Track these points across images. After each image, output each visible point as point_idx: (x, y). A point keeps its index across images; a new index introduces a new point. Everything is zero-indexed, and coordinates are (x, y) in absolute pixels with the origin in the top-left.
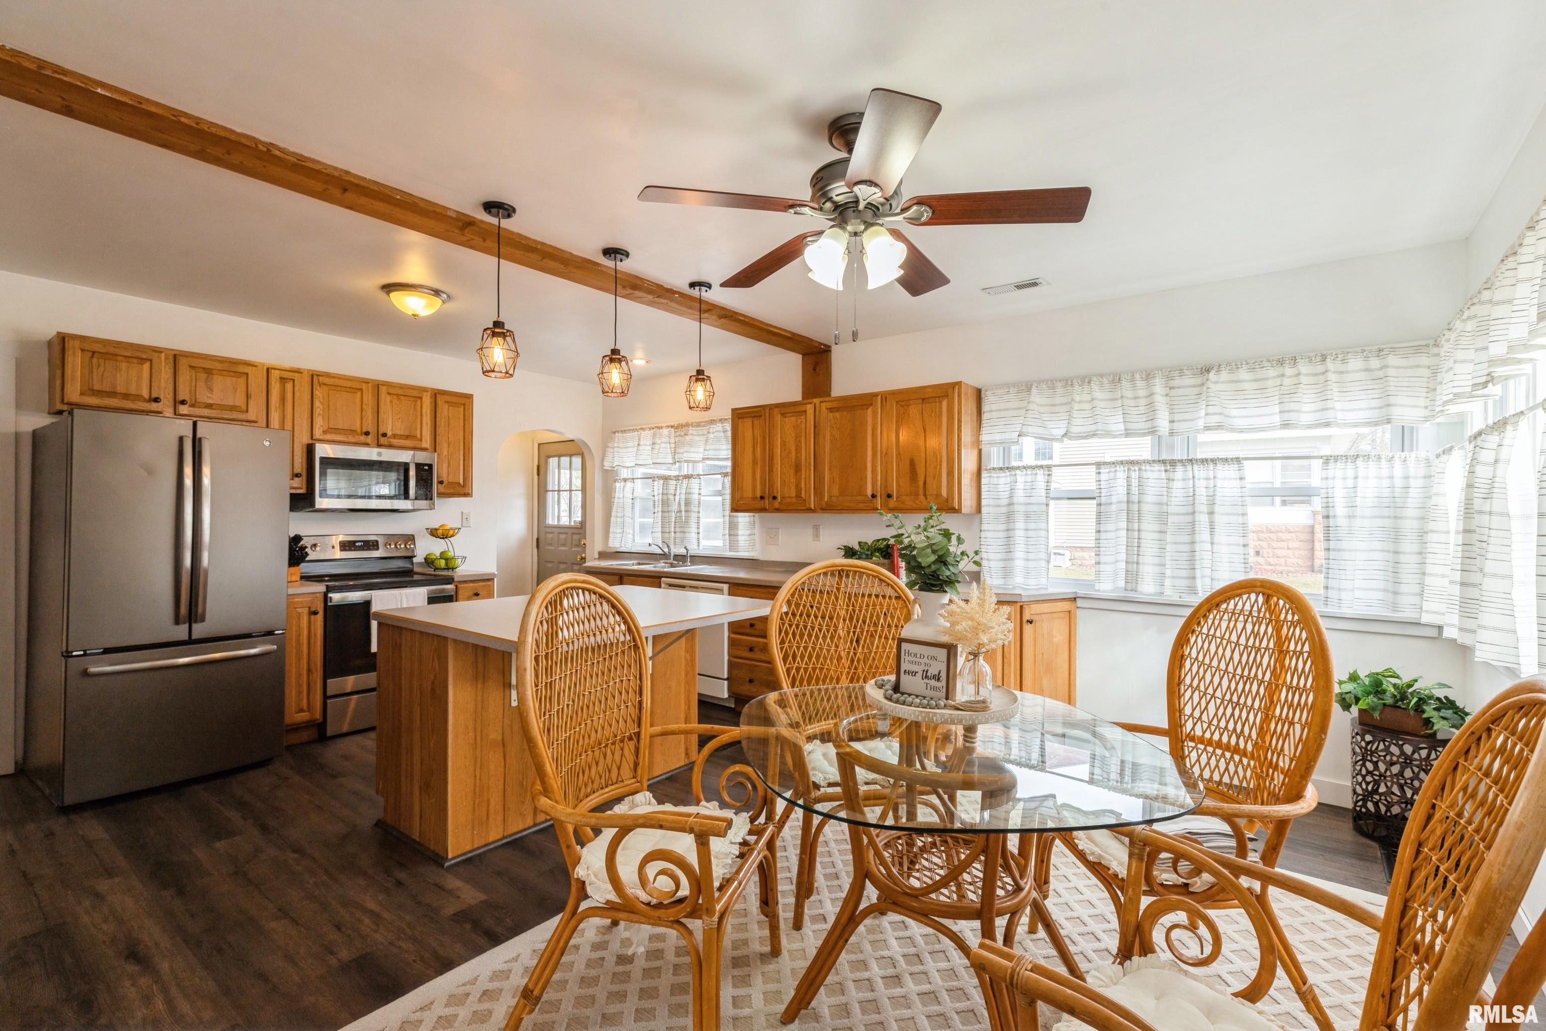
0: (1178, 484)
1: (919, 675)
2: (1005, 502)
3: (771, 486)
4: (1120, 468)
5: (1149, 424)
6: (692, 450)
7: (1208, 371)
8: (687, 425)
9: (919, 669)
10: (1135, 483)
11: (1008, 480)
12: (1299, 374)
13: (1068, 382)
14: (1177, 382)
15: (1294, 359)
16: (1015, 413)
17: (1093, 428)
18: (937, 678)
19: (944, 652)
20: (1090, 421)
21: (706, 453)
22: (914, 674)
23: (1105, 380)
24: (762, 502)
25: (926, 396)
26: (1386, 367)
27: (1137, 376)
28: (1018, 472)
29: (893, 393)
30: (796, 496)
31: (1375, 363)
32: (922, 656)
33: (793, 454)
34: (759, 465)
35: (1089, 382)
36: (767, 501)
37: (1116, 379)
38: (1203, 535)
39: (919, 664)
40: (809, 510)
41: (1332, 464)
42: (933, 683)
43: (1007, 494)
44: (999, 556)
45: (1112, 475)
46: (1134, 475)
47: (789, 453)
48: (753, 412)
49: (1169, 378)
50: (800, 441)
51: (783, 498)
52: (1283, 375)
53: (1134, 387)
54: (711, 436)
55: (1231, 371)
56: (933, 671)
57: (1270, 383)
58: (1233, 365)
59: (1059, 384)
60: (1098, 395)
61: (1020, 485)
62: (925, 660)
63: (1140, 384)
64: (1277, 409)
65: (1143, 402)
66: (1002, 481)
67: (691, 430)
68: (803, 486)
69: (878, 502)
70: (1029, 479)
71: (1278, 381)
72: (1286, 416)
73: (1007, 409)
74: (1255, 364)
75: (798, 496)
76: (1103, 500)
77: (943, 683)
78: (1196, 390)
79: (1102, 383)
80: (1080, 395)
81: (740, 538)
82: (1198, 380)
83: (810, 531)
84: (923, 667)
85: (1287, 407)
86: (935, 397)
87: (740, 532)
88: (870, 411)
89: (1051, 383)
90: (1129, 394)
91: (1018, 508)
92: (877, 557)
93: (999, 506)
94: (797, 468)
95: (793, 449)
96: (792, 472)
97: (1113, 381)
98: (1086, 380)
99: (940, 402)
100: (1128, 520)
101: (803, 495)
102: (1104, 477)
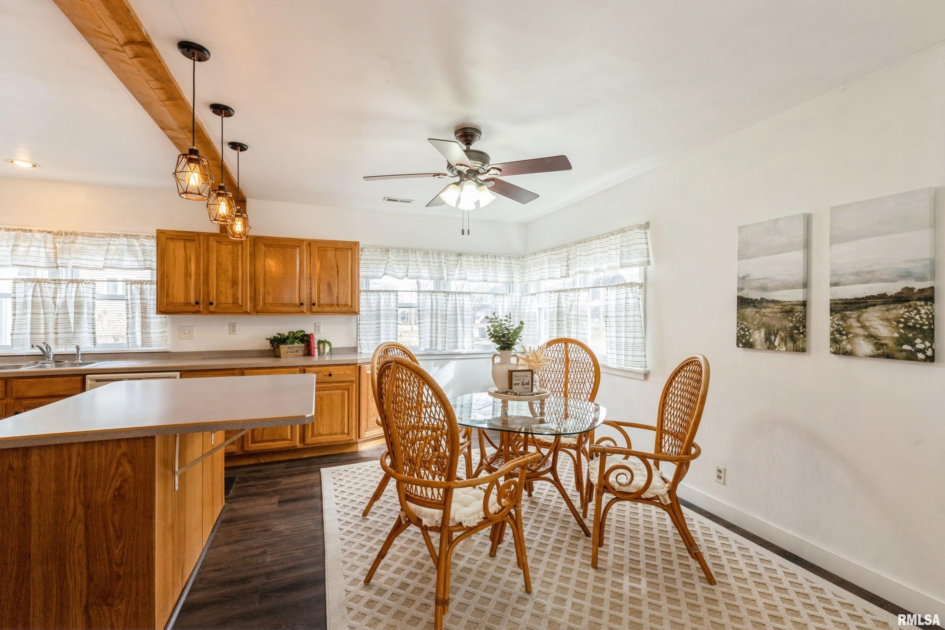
0: (450, 302)
1: (520, 384)
2: (375, 309)
3: (208, 294)
4: (428, 294)
5: (440, 275)
6: (83, 257)
7: (461, 255)
8: (76, 234)
9: (520, 382)
10: (434, 301)
11: (376, 297)
12: (488, 262)
13: (406, 250)
14: (449, 258)
15: (487, 256)
16: (379, 262)
17: (418, 274)
18: (528, 384)
19: (530, 372)
20: (416, 270)
21: (108, 262)
22: (518, 384)
23: (422, 253)
24: (197, 306)
25: (339, 247)
26: (511, 263)
27: (435, 253)
28: (381, 293)
29: (316, 241)
30: (233, 303)
31: (508, 261)
32: (521, 376)
33: (230, 273)
34: (193, 277)
35: (415, 252)
36: (201, 306)
37: (426, 253)
38: (460, 324)
39: (520, 380)
40: (246, 313)
41: (497, 297)
42: (526, 386)
43: (375, 305)
44: (373, 338)
45: (425, 297)
46: (434, 297)
47: (227, 270)
48: (186, 236)
49: (446, 256)
50: (237, 264)
51: (218, 303)
52: (484, 261)
53: (433, 258)
54: (112, 247)
55: (467, 257)
56: (526, 382)
57: (479, 264)
58: (469, 254)
59: (401, 251)
60: (419, 259)
61: (382, 301)
62: (523, 378)
63: (436, 256)
64: (481, 274)
65: (437, 265)
66: (372, 297)
67: (80, 239)
68: (240, 296)
69: (304, 308)
70: (387, 297)
71: (482, 263)
72: (485, 277)
73: (376, 260)
74: (475, 255)
75: (235, 302)
76: (421, 308)
77: (530, 385)
78: (455, 263)
79: (420, 253)
80: (411, 257)
81: (152, 335)
82: (456, 259)
83: (227, 328)
84: (522, 381)
85: (486, 274)
86: (344, 248)
87: (152, 331)
88: (298, 250)
89: (398, 250)
90: (431, 260)
91: (382, 312)
92: (297, 342)
93: (371, 311)
94: (234, 283)
95: (230, 268)
96: (229, 285)
97: (425, 254)
98: (414, 251)
99: (347, 252)
100: (432, 317)
101: (240, 302)
102: (421, 298)
